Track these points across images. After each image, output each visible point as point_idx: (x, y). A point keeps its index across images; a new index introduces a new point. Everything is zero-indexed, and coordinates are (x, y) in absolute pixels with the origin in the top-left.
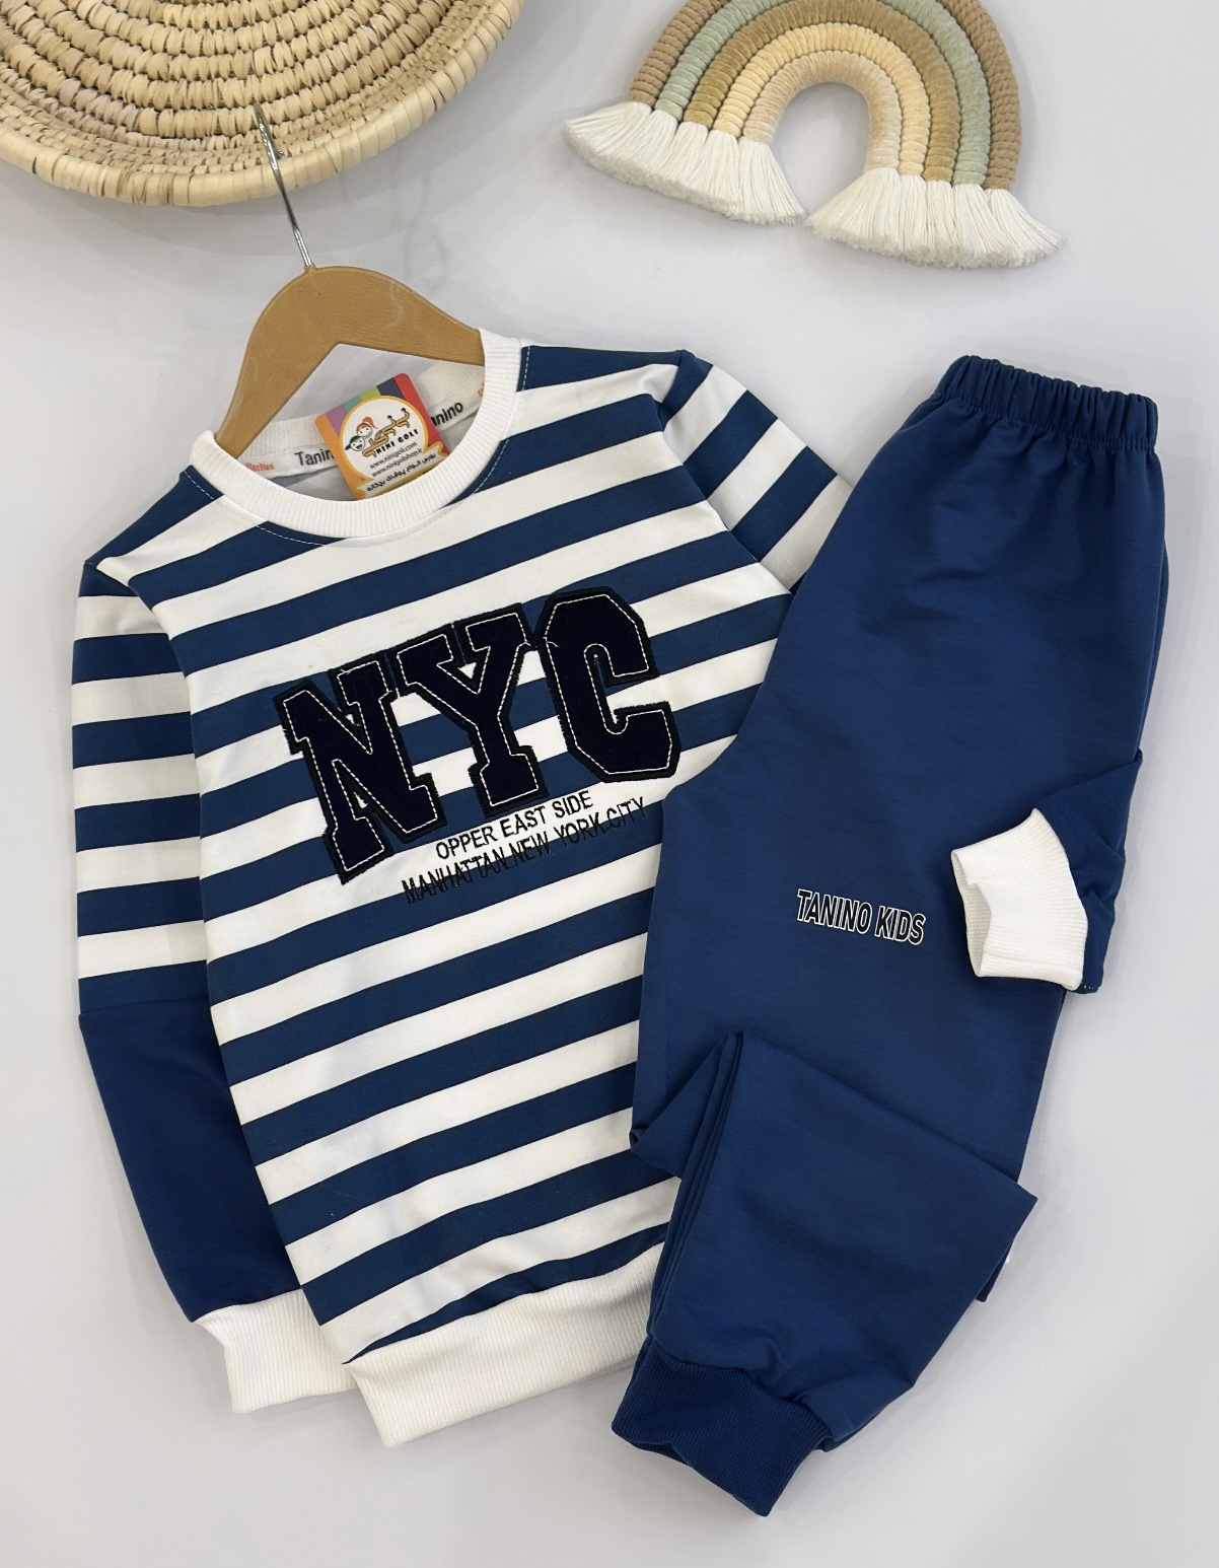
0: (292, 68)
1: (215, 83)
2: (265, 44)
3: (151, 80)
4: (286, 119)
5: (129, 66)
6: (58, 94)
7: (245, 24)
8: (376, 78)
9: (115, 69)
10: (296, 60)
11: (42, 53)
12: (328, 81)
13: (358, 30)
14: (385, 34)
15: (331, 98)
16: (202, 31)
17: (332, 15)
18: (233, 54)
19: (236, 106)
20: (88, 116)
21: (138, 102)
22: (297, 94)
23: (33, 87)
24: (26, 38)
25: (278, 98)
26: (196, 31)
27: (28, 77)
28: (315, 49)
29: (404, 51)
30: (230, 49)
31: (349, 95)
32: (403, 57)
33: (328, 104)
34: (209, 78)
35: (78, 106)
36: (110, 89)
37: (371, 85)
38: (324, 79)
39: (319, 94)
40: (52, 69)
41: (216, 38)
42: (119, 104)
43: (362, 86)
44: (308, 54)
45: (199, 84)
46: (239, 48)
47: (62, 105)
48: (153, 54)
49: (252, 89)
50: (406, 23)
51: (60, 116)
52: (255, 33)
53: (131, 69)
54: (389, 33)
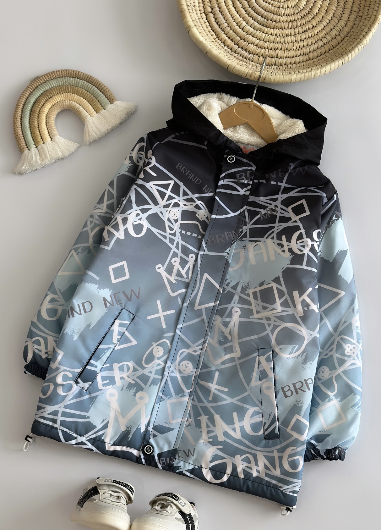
0: (299, 49)
1: (276, 51)
2: (291, 42)
3: (258, 48)
4: (295, 63)
5: (253, 43)
6: (232, 48)
7: (287, 36)
8: (321, 55)
9: (249, 44)
10: (300, 47)
11: (229, 37)
12: (308, 54)
13: (318, 41)
14: (325, 43)
15: (308, 59)
17: (311, 36)
18: (282, 44)
19: (281, 58)
20: (239, 56)
21: (254, 53)
22: (299, 57)
23: (225, 46)
24: (224, 32)
25: (293, 57)
26: (273, 36)
27: (224, 43)
28: (305, 45)
29: (330, 49)
30: (282, 42)
31: (313, 59)
32: (330, 50)
33: (307, 60)
35: (237, 52)
36: (246, 49)
37: (320, 57)
38: (307, 54)
39: (305, 58)
40: (231, 41)
41: (278, 39)
42: (248, 53)
43: (317, 57)
44: (304, 46)
45: (272, 51)
46: (284, 42)
47: (232, 52)
48: (260, 41)
49: (286, 54)
50: (332, 41)
51: (232, 55)
52: (289, 39)
53: (254, 44)
54: (327, 43)
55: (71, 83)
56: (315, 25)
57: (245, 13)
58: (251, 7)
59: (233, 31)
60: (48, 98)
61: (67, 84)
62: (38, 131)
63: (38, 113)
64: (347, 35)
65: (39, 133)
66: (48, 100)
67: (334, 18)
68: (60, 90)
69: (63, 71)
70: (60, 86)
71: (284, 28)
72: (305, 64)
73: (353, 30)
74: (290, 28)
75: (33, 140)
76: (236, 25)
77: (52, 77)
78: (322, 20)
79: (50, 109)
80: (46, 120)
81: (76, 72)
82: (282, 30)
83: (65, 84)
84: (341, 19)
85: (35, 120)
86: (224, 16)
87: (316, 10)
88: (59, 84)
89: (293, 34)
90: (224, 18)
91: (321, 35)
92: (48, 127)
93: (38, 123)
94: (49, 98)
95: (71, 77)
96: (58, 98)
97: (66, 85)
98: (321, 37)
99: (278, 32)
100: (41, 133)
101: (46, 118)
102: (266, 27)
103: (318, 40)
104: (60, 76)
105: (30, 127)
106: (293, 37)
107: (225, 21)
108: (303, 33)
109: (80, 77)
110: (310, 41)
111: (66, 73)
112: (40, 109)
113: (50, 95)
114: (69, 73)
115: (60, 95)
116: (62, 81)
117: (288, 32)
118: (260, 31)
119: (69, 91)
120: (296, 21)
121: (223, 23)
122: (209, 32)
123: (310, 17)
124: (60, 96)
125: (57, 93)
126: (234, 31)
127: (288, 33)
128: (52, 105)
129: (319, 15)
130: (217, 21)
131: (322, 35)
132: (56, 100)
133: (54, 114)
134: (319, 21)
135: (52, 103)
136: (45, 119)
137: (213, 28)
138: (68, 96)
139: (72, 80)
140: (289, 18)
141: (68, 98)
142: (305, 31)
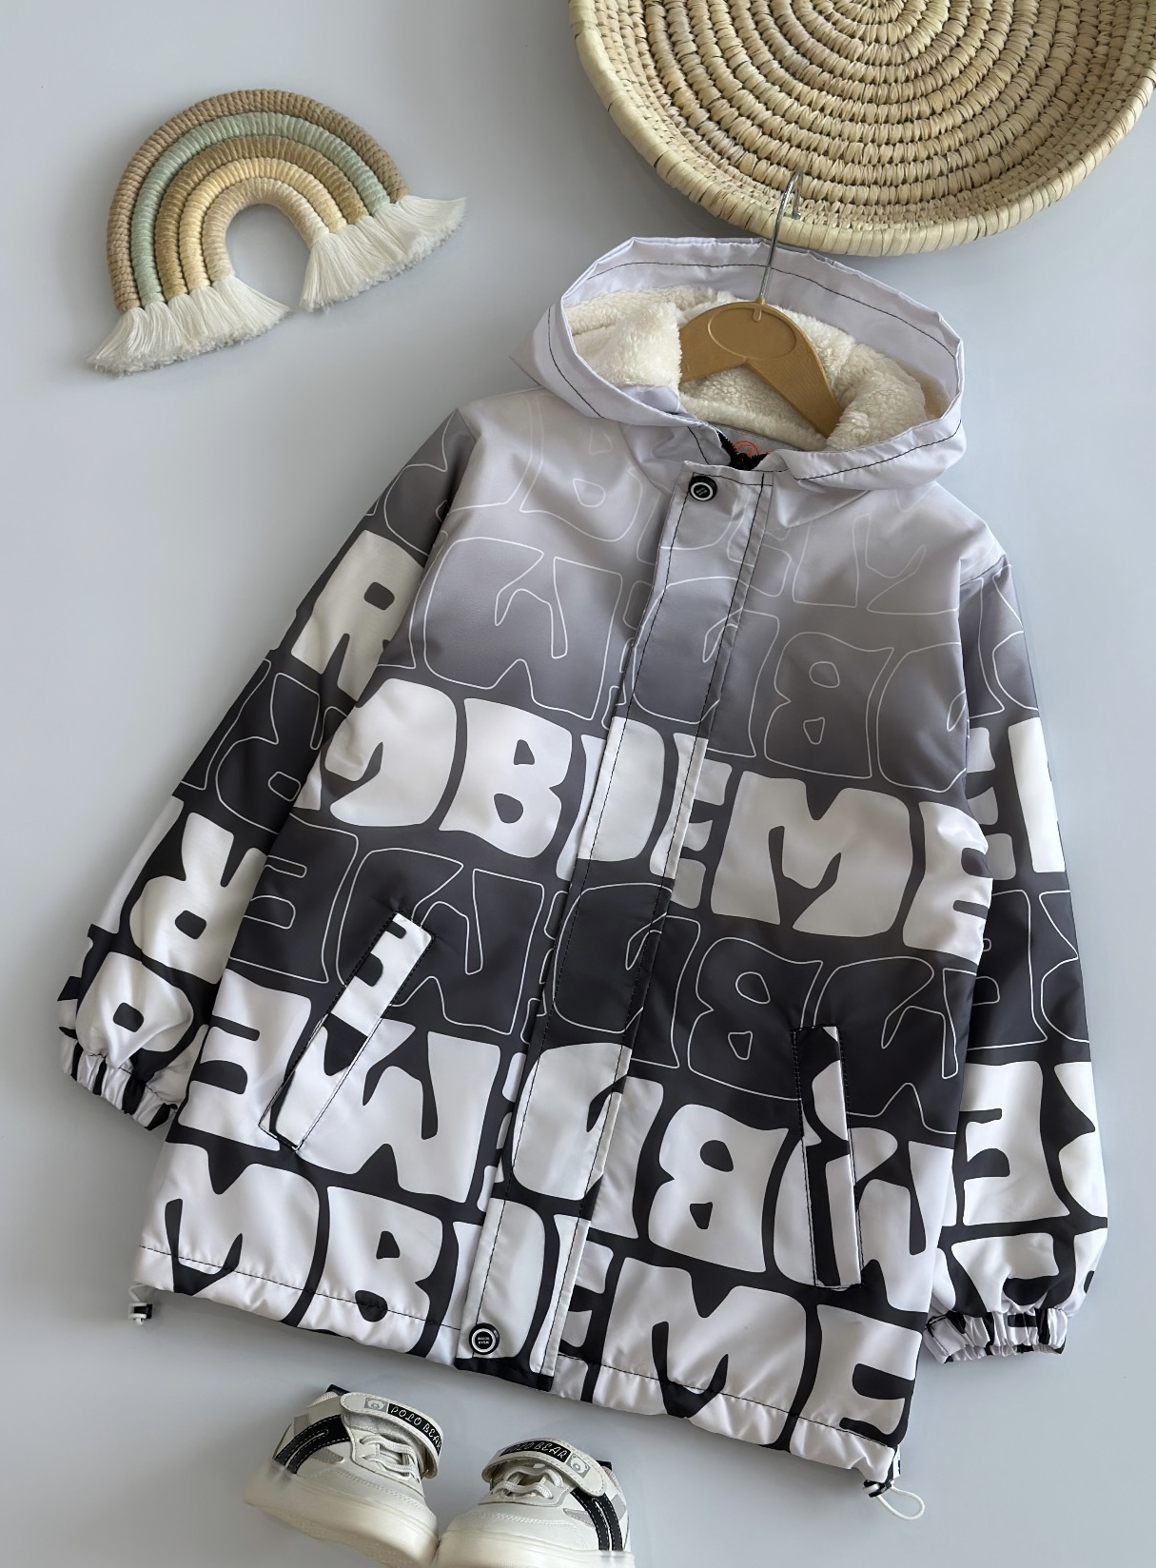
0: (874, 165)
1: (810, 155)
2: (860, 141)
3: (764, 134)
4: (853, 203)
5: (753, 116)
6: (689, 116)
7: (851, 120)
8: (933, 198)
9: (740, 115)
10: (879, 162)
11: (690, 82)
12: (896, 187)
13: (935, 158)
14: (954, 168)
15: (893, 199)
16: (817, 112)
17: (920, 139)
18: (834, 139)
19: (819, 177)
20: (704, 142)
21: (746, 145)
22: (869, 187)
23: (673, 104)
24: (682, 66)
25: (853, 184)
26: (813, 111)
27: (672, 96)
28: (897, 159)
29: (963, 187)
30: (832, 134)
31: (907, 203)
32: (961, 191)
33: (889, 203)
34: (808, 149)
35: (700, 132)
36: (730, 128)
37: (928, 202)
38: (894, 184)
39: (887, 194)
40: (693, 97)
41: (826, 122)
42: (732, 143)
43: (921, 200)
44: (890, 162)
45: (799, 150)
46: (840, 136)
47: (688, 126)
48: (774, 115)
49: (837, 168)
50: (974, 166)
51: (684, 134)
52: (857, 129)
53: (753, 120)
54: (958, 168)
55: (285, 130)
56: (939, 110)
57: (753, 26)
58: (776, 15)
59: (707, 68)
60: (214, 166)
61: (274, 132)
62: (175, 255)
63: (180, 204)
64: (1023, 160)
65: (177, 261)
66: (213, 171)
67: (998, 104)
68: (252, 147)
69: (266, 95)
70: (252, 135)
71: (850, 98)
72: (880, 211)
73: (1042, 150)
74: (867, 100)
75: (159, 279)
76: (719, 54)
77: (232, 108)
78: (962, 101)
79: (217, 197)
80: (202, 228)
81: (304, 100)
82: (844, 100)
83: (267, 132)
84: (1017, 111)
85: (170, 223)
86: (692, 23)
87: (953, 69)
88: (252, 132)
89: (870, 118)
90: (693, 27)
91: (947, 142)
92: (204, 247)
93: (178, 234)
94: (218, 167)
95: (287, 113)
96: (242, 170)
97: (270, 134)
98: (946, 146)
99: (832, 101)
100: (183, 263)
101: (203, 222)
102: (801, 81)
103: (936, 154)
104: (255, 107)
105: (154, 243)
106: (867, 126)
107: (691, 37)
108: (900, 125)
109: (312, 117)
110: (911, 151)
111: (275, 102)
112: (189, 195)
113: (220, 158)
114: (282, 102)
115: (248, 160)
116: (259, 120)
117: (858, 108)
118: (780, 86)
119: (277, 152)
120: (890, 85)
121: (684, 40)
122: (641, 54)
123: (930, 83)
124: (251, 166)
125: (241, 156)
126: (710, 69)
127: (857, 113)
128: (223, 186)
129: (957, 85)
130: (670, 31)
131: (952, 143)
132: (236, 174)
133: (226, 213)
134: (954, 102)
135: (224, 182)
136: (199, 223)
137: (653, 49)
138: (271, 166)
139: (289, 123)
140: (872, 72)
141: (271, 170)
142: (906, 120)
